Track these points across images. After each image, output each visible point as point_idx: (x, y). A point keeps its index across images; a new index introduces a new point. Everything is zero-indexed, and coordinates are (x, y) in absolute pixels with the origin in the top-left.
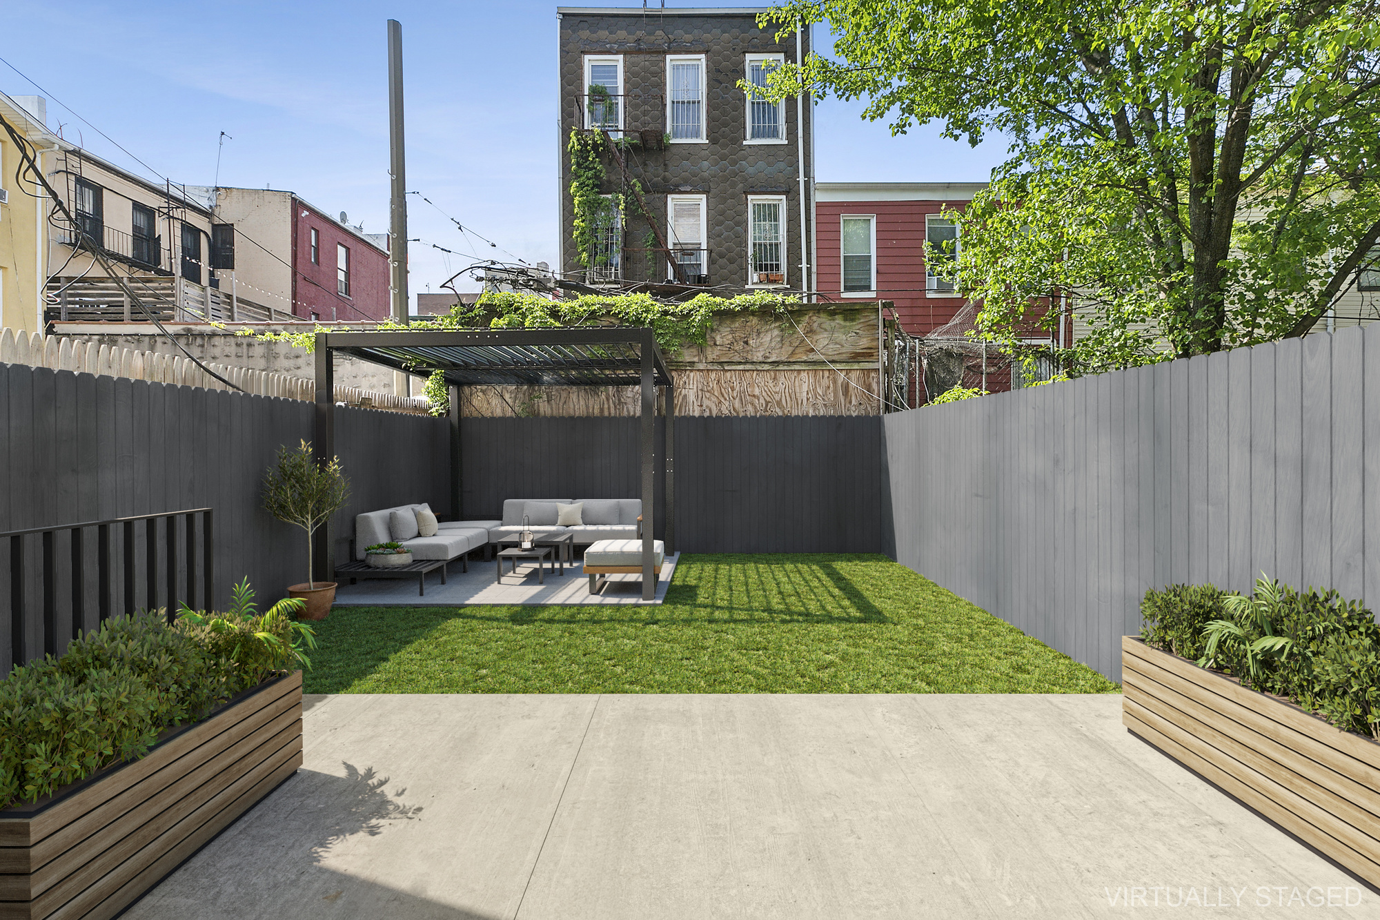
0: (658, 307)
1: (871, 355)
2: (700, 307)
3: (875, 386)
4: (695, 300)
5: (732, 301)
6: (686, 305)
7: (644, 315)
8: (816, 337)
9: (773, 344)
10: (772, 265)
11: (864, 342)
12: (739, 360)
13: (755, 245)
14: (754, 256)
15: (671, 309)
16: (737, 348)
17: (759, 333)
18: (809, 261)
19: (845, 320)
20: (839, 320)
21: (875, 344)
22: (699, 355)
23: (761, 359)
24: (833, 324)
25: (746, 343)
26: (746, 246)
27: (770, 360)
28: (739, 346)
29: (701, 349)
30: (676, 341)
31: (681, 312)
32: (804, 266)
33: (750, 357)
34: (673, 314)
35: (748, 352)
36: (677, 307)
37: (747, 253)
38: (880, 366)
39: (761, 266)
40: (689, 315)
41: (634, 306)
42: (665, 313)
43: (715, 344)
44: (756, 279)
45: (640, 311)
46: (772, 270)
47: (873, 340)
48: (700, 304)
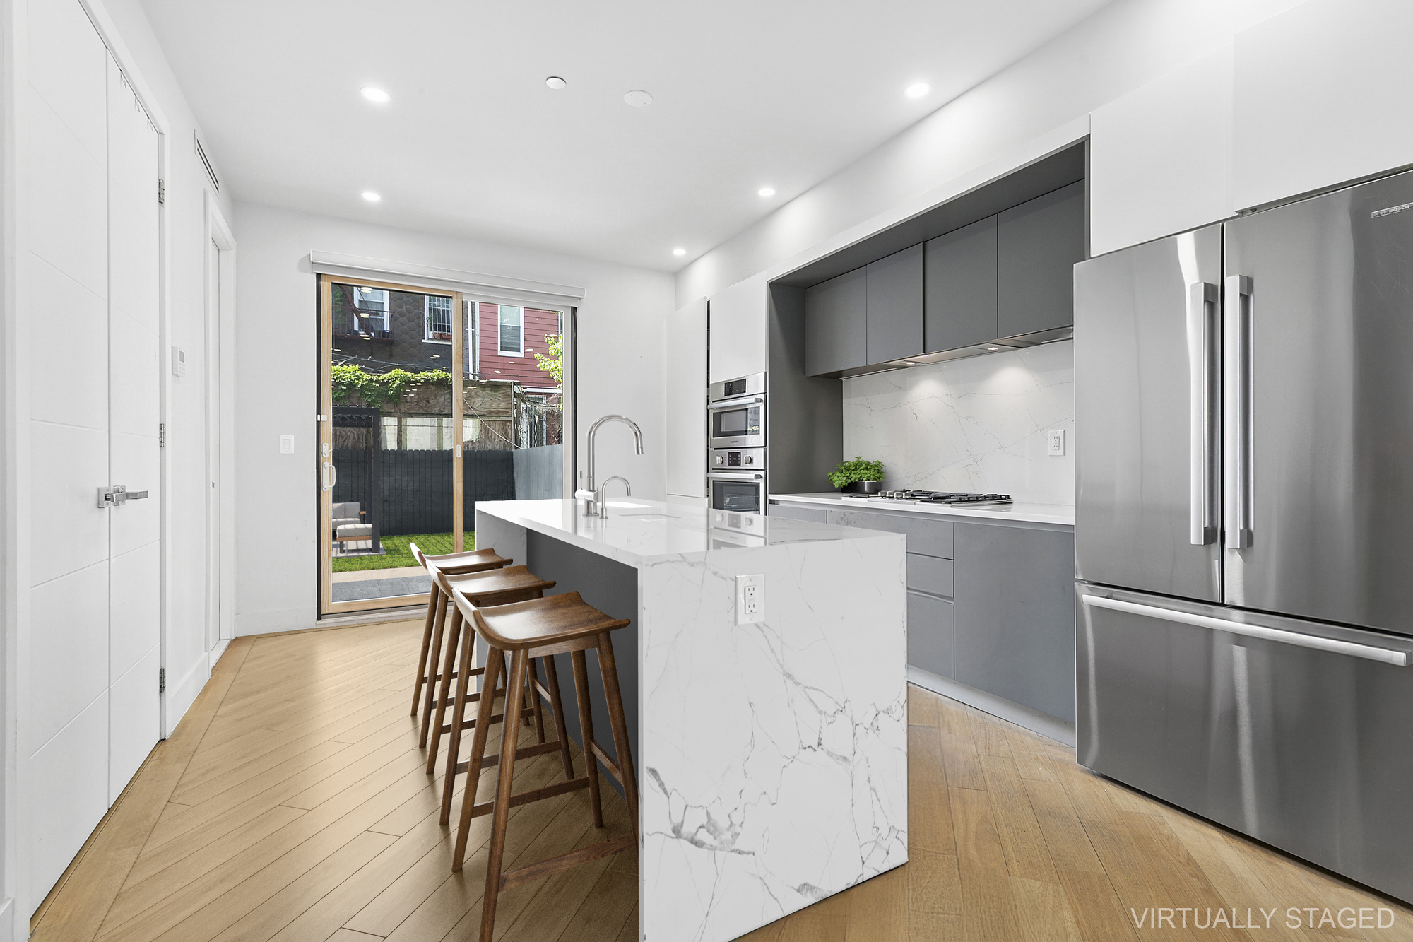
0: (366, 376)
1: (507, 412)
2: (396, 378)
3: (509, 431)
4: (392, 373)
5: (419, 375)
6: (385, 376)
7: (356, 381)
8: (473, 400)
9: (446, 403)
10: (444, 326)
11: (503, 405)
12: (423, 412)
13: (430, 309)
14: (430, 318)
15: (375, 378)
16: (421, 405)
17: (436, 396)
18: (474, 326)
19: (491, 391)
20: (488, 391)
21: (509, 406)
22: (395, 408)
23: (437, 412)
24: (484, 393)
25: (428, 401)
26: (423, 309)
27: (444, 413)
28: (423, 404)
29: (397, 404)
30: (379, 400)
31: (383, 380)
32: (470, 329)
33: (430, 410)
34: (377, 382)
35: (429, 407)
36: (379, 376)
37: (424, 315)
38: (512, 419)
39: (435, 326)
40: (388, 382)
41: (349, 375)
42: (371, 380)
43: (406, 402)
44: (431, 336)
45: (353, 379)
46: (444, 331)
47: (508, 404)
48: (396, 376)
